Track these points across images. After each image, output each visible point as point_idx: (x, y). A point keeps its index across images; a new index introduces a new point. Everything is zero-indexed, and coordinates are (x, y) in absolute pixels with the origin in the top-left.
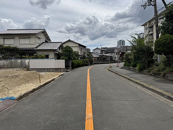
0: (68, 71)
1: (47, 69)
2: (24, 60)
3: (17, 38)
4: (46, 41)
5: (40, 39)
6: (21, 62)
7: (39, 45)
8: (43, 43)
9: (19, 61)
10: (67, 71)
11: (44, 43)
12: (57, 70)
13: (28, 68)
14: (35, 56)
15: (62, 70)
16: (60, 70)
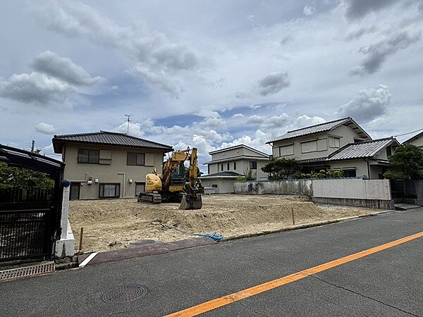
0: (402, 210)
1: (347, 199)
2: (303, 182)
3: (297, 144)
4: (356, 141)
5: (339, 139)
6: (300, 184)
7: (337, 152)
8: (349, 145)
9: (297, 183)
10: (397, 209)
11: (352, 144)
12: (369, 203)
13: (309, 196)
14: (323, 173)
15: (382, 206)
16: (379, 204)
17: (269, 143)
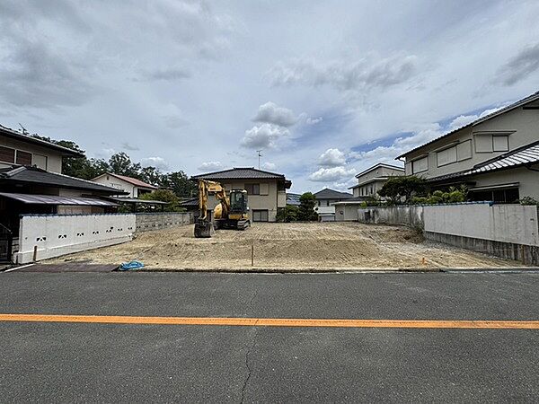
2: (414, 209)
3: (432, 154)
6: (410, 212)
13: (420, 230)
16: (516, 252)
17: (399, 158)
